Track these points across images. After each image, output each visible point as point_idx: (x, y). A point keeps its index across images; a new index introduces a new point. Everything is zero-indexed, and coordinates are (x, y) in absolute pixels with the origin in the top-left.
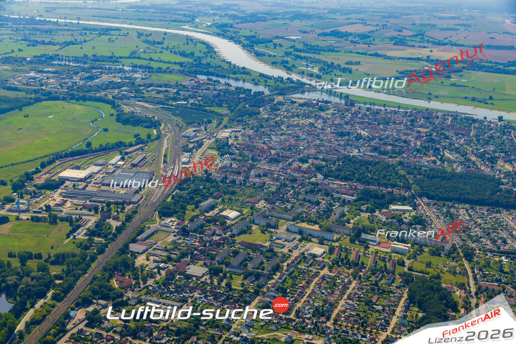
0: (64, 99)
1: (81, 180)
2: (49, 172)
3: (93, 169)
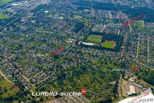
1: (16, 6)
2: (10, 4)
3: (20, 4)
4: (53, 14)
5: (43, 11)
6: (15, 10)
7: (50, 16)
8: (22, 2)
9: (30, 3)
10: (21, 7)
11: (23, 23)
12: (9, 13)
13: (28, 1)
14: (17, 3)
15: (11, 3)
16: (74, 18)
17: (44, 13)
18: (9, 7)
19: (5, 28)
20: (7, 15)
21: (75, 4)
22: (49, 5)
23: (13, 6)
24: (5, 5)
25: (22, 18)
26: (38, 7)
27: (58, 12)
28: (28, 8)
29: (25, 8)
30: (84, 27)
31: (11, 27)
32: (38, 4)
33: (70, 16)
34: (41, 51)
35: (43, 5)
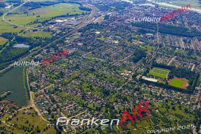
0: (67, 3)
1: (61, 23)
2: (53, 20)
3: (66, 20)
4: (106, 36)
5: (93, 31)
6: (58, 28)
7: (102, 38)
8: (69, 18)
9: (78, 20)
10: (67, 24)
11: (68, 44)
12: (51, 31)
13: (75, 18)
14: (62, 20)
15: (54, 18)
16: (133, 43)
17: (94, 35)
18: (52, 24)
19: (44, 49)
20: (48, 33)
21: (136, 26)
22: (101, 25)
23: (57, 23)
24: (47, 21)
25: (66, 38)
26: (87, 26)
27: (113, 34)
28: (75, 26)
29: (71, 26)
30: (145, 57)
31: (52, 49)
32: (88, 22)
33: (128, 41)
34: (88, 83)
35: (94, 24)
